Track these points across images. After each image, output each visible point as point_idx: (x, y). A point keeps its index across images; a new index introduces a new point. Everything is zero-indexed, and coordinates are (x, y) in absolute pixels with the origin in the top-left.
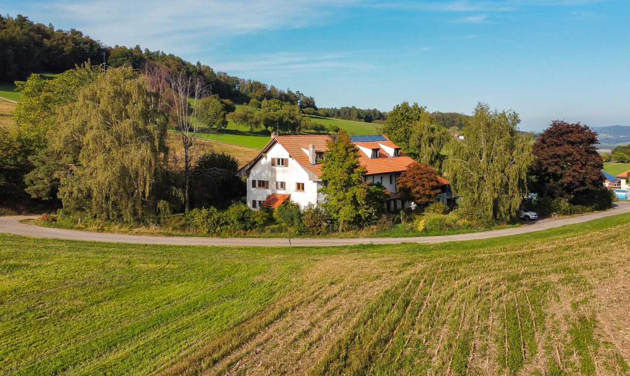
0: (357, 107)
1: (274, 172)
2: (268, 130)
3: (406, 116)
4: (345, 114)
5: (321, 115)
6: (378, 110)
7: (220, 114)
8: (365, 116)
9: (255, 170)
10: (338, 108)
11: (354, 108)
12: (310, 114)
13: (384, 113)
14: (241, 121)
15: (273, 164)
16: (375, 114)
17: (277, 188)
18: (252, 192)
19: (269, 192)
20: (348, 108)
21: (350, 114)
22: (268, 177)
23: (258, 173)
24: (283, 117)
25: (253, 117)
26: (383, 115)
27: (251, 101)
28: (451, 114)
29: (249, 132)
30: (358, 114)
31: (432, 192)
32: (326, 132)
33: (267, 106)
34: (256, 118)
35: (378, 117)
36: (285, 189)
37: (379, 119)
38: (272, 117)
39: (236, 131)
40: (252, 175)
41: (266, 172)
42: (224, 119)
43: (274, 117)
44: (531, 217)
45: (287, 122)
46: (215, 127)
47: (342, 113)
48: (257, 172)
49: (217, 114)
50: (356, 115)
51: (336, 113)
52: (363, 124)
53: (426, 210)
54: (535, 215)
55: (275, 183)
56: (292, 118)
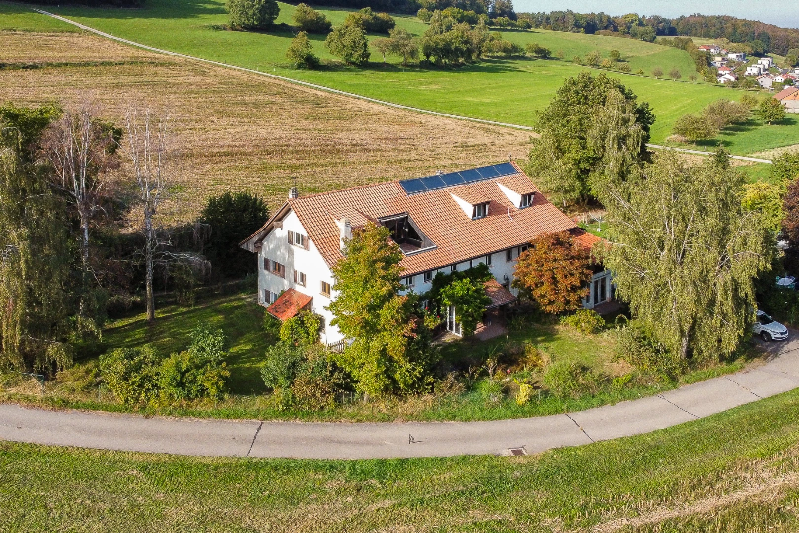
0: (575, 11)
1: (291, 253)
2: (430, 61)
3: (583, 95)
4: (557, 21)
5: (519, 26)
6: (606, 13)
7: (358, 44)
8: (585, 23)
9: (268, 243)
10: (547, 13)
11: (570, 12)
12: (502, 26)
13: (616, 18)
14: (393, 50)
15: (290, 241)
16: (601, 21)
17: (295, 281)
18: (265, 276)
19: (286, 284)
20: (561, 12)
21: (564, 22)
22: (284, 259)
23: (272, 249)
24: (451, 41)
25: (407, 45)
26: (613, 21)
27: (419, 11)
28: (719, 17)
29: (402, 65)
30: (576, 21)
31: (572, 295)
32: (521, 54)
33: (438, 21)
34: (412, 47)
35: (605, 24)
36: (305, 286)
37: (606, 28)
38: (434, 43)
39: (385, 63)
40: (265, 249)
41: (282, 251)
42: (365, 51)
43: (438, 44)
44: (773, 336)
45: (457, 49)
46: (353, 59)
47: (552, 19)
48: (270, 247)
49: (355, 45)
50: (573, 22)
51: (544, 21)
52: (582, 37)
53: (562, 321)
54: (782, 333)
55: (293, 272)
56: (466, 42)
